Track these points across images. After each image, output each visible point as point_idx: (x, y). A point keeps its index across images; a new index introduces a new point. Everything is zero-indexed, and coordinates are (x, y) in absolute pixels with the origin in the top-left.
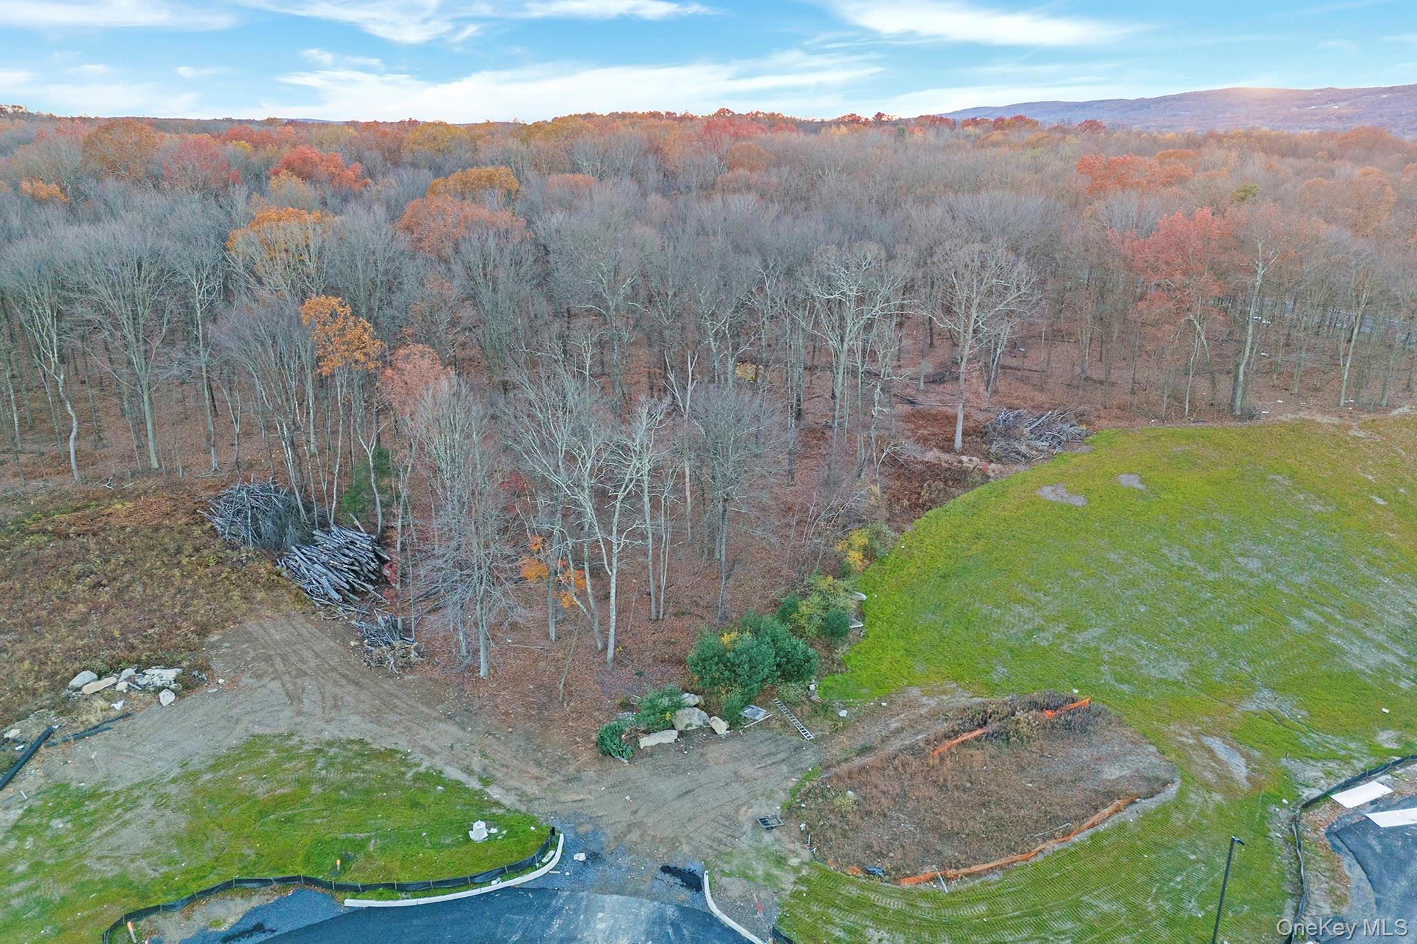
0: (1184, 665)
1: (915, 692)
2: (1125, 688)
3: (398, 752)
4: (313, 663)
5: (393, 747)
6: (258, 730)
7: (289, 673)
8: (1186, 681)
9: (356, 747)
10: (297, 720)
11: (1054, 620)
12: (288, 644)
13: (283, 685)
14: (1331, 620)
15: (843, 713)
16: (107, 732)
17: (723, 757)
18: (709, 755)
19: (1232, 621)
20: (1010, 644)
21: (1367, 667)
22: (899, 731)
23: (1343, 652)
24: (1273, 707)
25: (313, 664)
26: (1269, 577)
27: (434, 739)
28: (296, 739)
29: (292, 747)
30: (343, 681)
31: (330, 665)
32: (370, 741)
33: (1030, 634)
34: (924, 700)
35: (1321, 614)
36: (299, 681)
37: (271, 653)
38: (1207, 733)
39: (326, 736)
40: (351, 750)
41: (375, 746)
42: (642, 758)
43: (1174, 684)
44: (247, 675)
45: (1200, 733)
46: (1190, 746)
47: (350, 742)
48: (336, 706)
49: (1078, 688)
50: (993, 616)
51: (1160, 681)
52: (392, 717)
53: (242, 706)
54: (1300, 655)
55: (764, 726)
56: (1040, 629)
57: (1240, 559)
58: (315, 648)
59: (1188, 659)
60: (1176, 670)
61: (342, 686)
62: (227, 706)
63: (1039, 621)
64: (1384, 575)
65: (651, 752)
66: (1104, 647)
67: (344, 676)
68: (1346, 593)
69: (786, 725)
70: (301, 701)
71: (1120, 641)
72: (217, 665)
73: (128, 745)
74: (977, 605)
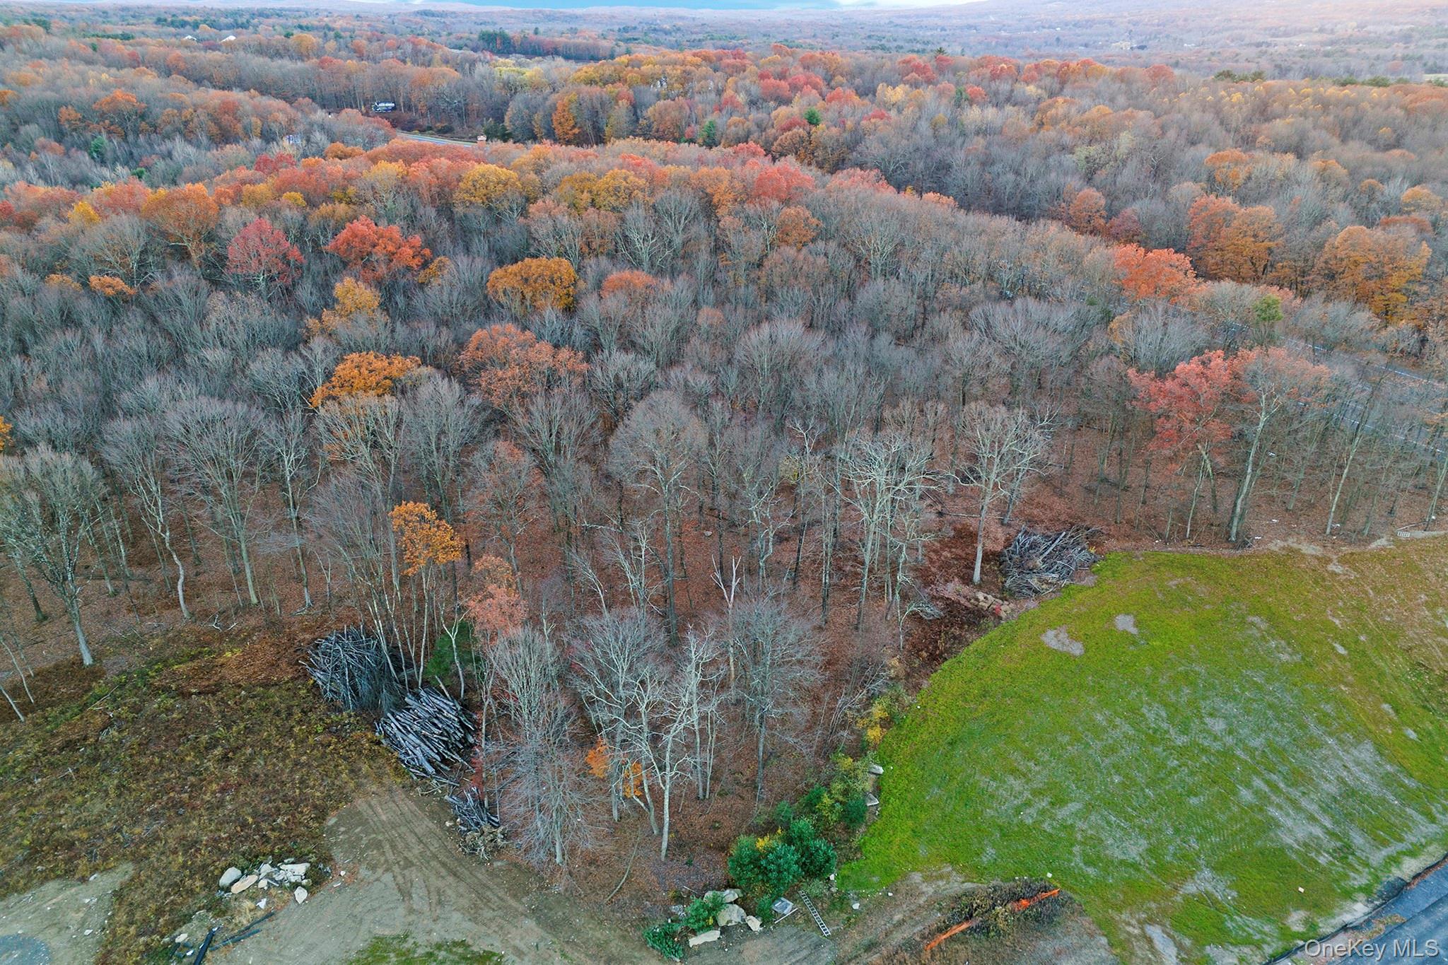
0: (1143, 843)
1: (917, 877)
2: (1091, 871)
3: (494, 954)
4: (417, 849)
5: (489, 949)
6: (379, 931)
7: (398, 863)
8: (1142, 862)
9: (460, 950)
10: (410, 918)
11: (1040, 793)
12: (394, 826)
13: (394, 877)
14: (1274, 788)
15: (856, 906)
16: (258, 935)
17: (757, 956)
18: (746, 953)
19: (1191, 793)
20: (1000, 822)
21: (1296, 840)
22: (901, 923)
23: (1278, 826)
24: (1210, 888)
25: (416, 852)
26: (1229, 740)
27: (522, 939)
28: (411, 941)
29: (409, 950)
30: (443, 872)
31: (431, 852)
32: (471, 942)
33: (1018, 811)
34: (924, 887)
35: (1267, 782)
36: (406, 872)
37: (380, 837)
38: (1151, 921)
39: (435, 937)
40: (456, 953)
41: (475, 949)
42: (691, 956)
43: (1132, 865)
44: (364, 866)
45: (1145, 922)
46: (1135, 936)
47: (455, 944)
48: (440, 902)
49: (1052, 872)
50: (990, 790)
51: (1122, 862)
52: (488, 914)
53: (363, 904)
54: (1241, 830)
55: (791, 920)
56: (1028, 804)
57: (1207, 720)
58: (416, 830)
59: (1148, 838)
60: (1135, 849)
61: (443, 877)
62: (352, 904)
63: (1027, 794)
64: (1331, 735)
65: (699, 951)
66: (1079, 824)
67: (444, 865)
68: (1294, 757)
69: (808, 921)
70: (411, 897)
71: (1093, 818)
72: (338, 854)
73: (276, 948)
74: (977, 777)
